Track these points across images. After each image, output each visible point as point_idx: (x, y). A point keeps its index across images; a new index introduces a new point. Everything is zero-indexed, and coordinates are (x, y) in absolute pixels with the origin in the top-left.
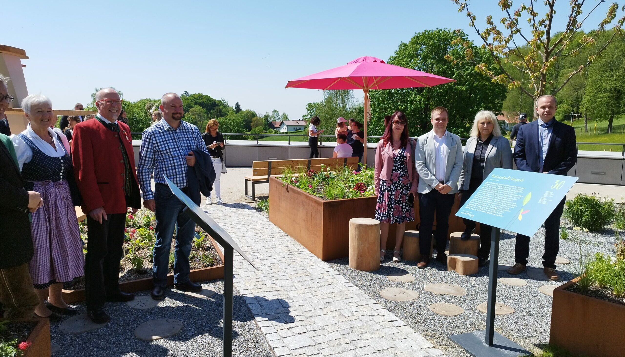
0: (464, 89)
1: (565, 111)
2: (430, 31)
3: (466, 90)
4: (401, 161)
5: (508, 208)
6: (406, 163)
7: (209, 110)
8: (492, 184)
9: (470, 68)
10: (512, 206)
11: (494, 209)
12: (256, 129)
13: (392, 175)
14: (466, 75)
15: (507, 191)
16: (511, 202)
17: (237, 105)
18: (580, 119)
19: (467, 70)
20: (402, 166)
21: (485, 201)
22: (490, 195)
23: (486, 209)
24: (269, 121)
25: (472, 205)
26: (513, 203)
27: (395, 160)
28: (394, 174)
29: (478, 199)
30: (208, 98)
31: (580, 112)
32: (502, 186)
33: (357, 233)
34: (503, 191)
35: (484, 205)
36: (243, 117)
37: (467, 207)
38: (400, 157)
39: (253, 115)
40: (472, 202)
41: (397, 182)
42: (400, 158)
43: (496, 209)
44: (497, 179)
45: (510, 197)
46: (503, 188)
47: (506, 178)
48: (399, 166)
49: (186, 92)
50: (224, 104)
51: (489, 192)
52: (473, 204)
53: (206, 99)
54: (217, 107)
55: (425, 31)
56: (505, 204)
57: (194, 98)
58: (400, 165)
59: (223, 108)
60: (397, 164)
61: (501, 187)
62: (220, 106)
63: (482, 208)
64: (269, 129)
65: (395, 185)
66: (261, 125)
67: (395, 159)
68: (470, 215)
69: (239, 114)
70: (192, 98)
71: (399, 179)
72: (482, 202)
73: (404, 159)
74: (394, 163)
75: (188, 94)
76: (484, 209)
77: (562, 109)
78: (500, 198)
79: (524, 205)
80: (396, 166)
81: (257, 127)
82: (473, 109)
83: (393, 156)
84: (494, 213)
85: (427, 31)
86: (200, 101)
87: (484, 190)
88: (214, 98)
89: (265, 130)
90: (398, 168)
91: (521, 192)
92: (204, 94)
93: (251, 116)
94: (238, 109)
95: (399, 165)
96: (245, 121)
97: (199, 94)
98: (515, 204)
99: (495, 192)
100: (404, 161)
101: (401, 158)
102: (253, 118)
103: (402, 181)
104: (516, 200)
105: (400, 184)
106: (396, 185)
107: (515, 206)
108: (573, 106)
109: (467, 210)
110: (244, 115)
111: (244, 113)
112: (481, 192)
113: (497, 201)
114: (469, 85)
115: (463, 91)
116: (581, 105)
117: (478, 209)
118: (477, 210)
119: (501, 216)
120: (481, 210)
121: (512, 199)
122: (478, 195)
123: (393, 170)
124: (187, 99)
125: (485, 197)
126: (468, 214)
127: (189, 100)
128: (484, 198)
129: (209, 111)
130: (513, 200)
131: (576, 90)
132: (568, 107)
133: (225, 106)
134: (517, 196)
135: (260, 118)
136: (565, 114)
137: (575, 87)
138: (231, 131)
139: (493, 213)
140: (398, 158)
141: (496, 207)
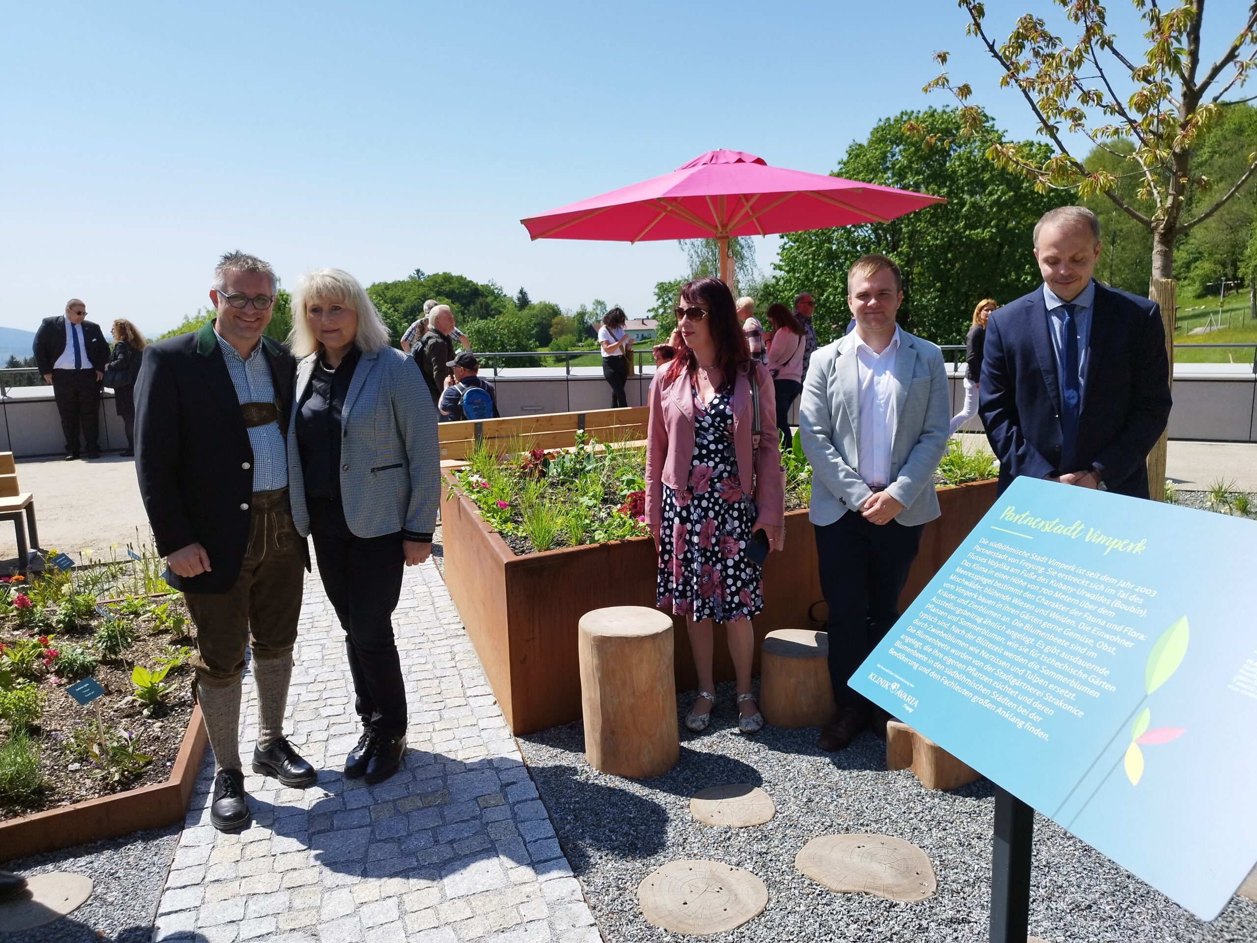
0: (986, 234)
1: (1206, 276)
2: (913, 112)
3: (992, 239)
4: (717, 429)
5: (1072, 690)
6: (732, 434)
7: (466, 305)
8: (1003, 552)
9: (997, 190)
10: (1092, 686)
11: (1006, 682)
12: (562, 340)
13: (691, 473)
14: (991, 207)
15: (1065, 593)
16: (1084, 657)
17: (521, 292)
18: (1240, 291)
19: (991, 194)
20: (720, 447)
21: (969, 636)
22: (990, 607)
23: (969, 676)
24: (586, 323)
25: (918, 644)
26: (1097, 668)
27: (698, 425)
28: (697, 470)
29: (940, 618)
30: (462, 281)
31: (1240, 275)
32: (1047, 566)
33: (596, 661)
34: (1050, 593)
35: (964, 656)
36: (533, 316)
37: (897, 650)
38: (713, 417)
39: (554, 312)
40: (917, 628)
41: (707, 495)
42: (713, 421)
43: (1015, 688)
44: (1026, 529)
45: (1082, 632)
46: (1050, 577)
47: (1061, 530)
48: (712, 447)
49: (418, 271)
50: (496, 291)
51: (987, 590)
52: (919, 639)
53: (460, 283)
54: (481, 299)
55: (902, 113)
56: (1057, 664)
57: (436, 282)
58: (716, 441)
59: (492, 301)
60: (705, 438)
61: (1041, 570)
62: (487, 297)
63: (954, 668)
64: (586, 339)
65: (699, 505)
66: (571, 332)
67: (700, 422)
68: (900, 694)
69: (526, 312)
70: (431, 283)
71: (711, 486)
72: (958, 637)
73: (726, 424)
74: (698, 435)
75: (423, 274)
76: (962, 678)
77: (1199, 272)
78: (1036, 626)
79: (1153, 687)
80: (701, 447)
81: (564, 337)
82: (1006, 278)
83: (695, 412)
84: (1006, 708)
85: (906, 113)
86: (447, 288)
87: (969, 579)
88: (475, 281)
89: (580, 341)
90: (710, 452)
91: (1132, 609)
92: (455, 273)
93: (549, 313)
94: (524, 301)
95: (710, 442)
96: (538, 324)
97: (444, 273)
98: (1105, 672)
99: (1013, 595)
100: (725, 429)
101: (718, 419)
102: (554, 318)
103: (722, 492)
104: (1112, 650)
105: (716, 503)
106: (704, 503)
107: (1106, 686)
108: (1224, 265)
109: (894, 664)
110: (535, 312)
111: (537, 309)
112: (956, 584)
113: (1021, 643)
114: (997, 226)
115: (984, 240)
116: (1242, 261)
117: (938, 672)
118: (934, 675)
119: (1039, 732)
120: (950, 678)
121: (1090, 642)
122: (944, 599)
123: (695, 458)
124: (421, 285)
125: (973, 616)
126: (894, 686)
127: (424, 286)
128: (968, 619)
129: (465, 308)
130: (1094, 649)
131: (1233, 229)
132: (1213, 267)
133: (497, 297)
134: (1119, 629)
135: (568, 318)
136: (1206, 282)
137: (1230, 223)
138: (504, 349)
139: (999, 705)
140: (708, 419)
141: (1016, 675)
